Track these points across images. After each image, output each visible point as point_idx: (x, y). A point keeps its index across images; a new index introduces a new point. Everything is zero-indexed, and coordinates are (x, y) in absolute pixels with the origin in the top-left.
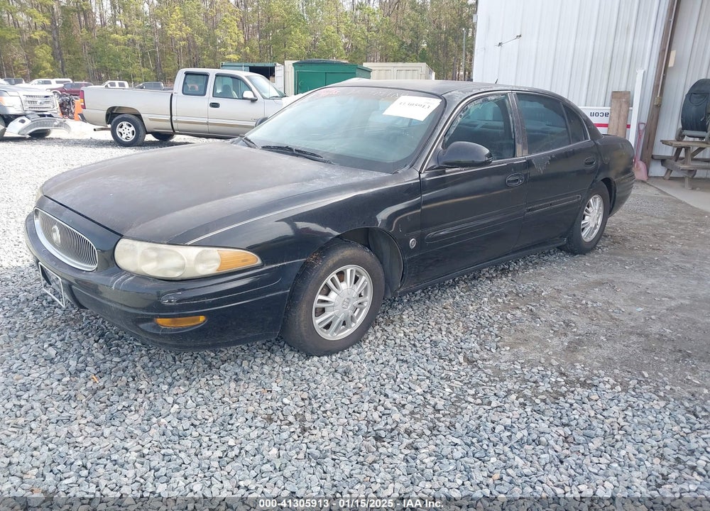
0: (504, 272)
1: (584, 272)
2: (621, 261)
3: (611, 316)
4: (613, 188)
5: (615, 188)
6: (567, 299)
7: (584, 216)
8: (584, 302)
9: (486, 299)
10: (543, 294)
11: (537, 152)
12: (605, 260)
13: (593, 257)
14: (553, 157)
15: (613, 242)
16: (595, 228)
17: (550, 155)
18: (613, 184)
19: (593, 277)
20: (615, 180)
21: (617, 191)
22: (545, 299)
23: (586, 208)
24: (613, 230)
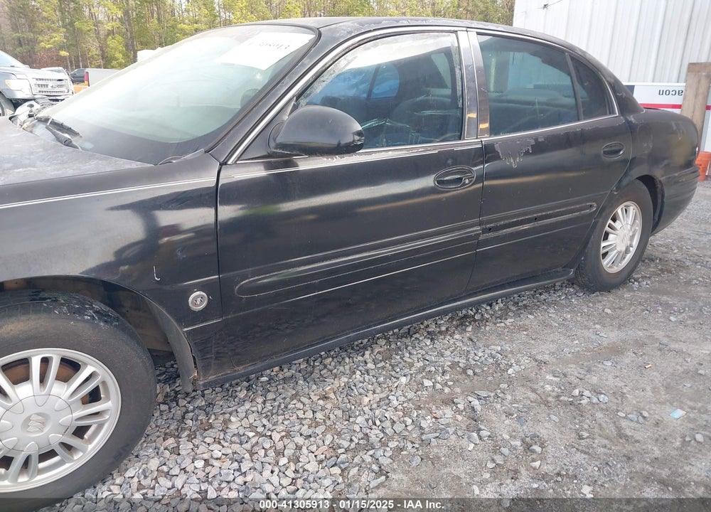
0: (463, 322)
1: (598, 326)
2: (667, 306)
3: (619, 429)
4: (658, 190)
5: (662, 191)
6: (550, 383)
7: (607, 235)
8: (576, 392)
9: (404, 380)
10: (510, 371)
11: (510, 132)
12: (640, 304)
13: (622, 297)
14: (540, 140)
15: (661, 270)
16: (627, 251)
17: (536, 138)
18: (659, 186)
19: (611, 336)
20: (662, 179)
21: (666, 195)
22: (510, 381)
23: (610, 221)
24: (666, 250)
